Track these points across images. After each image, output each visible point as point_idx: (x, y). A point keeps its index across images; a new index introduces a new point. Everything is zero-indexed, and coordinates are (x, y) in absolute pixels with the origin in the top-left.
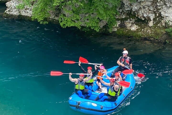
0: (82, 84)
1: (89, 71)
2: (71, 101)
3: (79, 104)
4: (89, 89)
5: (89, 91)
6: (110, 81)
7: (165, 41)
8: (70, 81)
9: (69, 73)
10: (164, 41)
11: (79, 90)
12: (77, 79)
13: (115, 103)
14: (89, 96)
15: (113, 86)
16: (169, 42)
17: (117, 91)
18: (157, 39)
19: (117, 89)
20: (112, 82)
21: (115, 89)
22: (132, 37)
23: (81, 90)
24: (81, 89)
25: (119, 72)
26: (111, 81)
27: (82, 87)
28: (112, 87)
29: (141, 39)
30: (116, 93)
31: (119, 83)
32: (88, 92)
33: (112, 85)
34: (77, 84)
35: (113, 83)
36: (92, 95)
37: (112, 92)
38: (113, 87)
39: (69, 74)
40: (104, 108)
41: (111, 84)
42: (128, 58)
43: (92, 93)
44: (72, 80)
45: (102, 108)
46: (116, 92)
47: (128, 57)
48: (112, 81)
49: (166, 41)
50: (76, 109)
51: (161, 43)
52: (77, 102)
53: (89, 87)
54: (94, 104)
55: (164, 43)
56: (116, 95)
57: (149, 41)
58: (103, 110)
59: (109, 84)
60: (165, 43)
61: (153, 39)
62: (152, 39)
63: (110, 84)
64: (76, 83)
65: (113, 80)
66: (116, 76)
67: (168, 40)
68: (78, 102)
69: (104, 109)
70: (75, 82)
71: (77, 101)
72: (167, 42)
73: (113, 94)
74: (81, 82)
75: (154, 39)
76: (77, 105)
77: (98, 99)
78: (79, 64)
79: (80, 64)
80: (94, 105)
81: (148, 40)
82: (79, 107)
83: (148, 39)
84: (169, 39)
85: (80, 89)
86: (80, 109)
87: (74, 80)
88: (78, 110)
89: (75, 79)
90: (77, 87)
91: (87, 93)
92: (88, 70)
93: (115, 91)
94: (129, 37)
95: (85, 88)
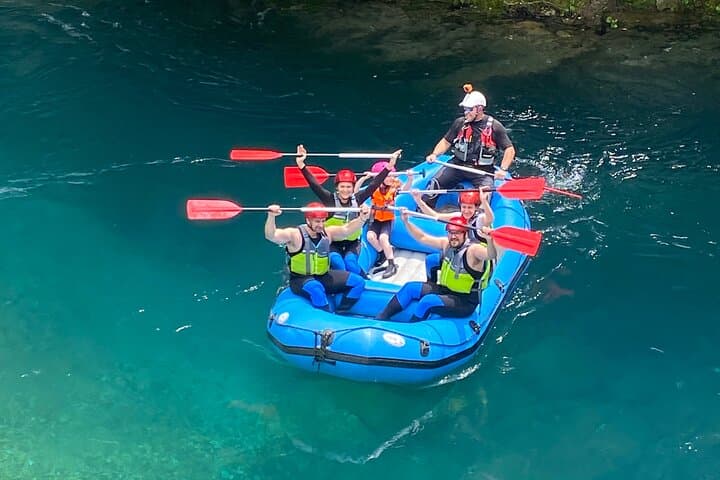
0: (320, 251)
1: (345, 189)
2: (289, 330)
3: (326, 341)
4: (347, 270)
5: (352, 278)
6: (447, 228)
7: (603, 20)
8: (268, 241)
9: (270, 207)
10: (599, 23)
11: (308, 275)
12: (297, 230)
13: (473, 324)
14: (354, 301)
15: (459, 247)
16: (617, 23)
17: (478, 268)
18: (569, 15)
19: (477, 261)
20: (457, 232)
21: (470, 263)
22: (465, 5)
23: (315, 276)
24: (316, 273)
25: (484, 191)
26: (453, 227)
27: (319, 265)
28: (456, 252)
29: (505, 12)
30: (475, 278)
31: (488, 238)
32: (348, 284)
33: (457, 243)
34: (300, 251)
35: (461, 237)
36: (364, 296)
37: (456, 277)
38: (461, 253)
39: (270, 210)
40: (436, 348)
41: (452, 240)
42: (489, 124)
43: (366, 287)
44: (277, 234)
45: (425, 352)
46: (477, 275)
47: (491, 119)
48: (458, 228)
49: (608, 21)
50: (313, 363)
51: (587, 28)
52: (316, 334)
53: (343, 257)
54: (391, 338)
55: (600, 29)
56: (475, 286)
57: (538, 21)
58: (430, 358)
59: (443, 241)
60: (603, 29)
61: (554, 12)
62: (547, 14)
63: (446, 239)
64: (294, 245)
65: (459, 222)
66: (463, 205)
67: (614, 14)
68: (322, 332)
69: (434, 356)
70: (289, 242)
71: (317, 331)
72: (610, 24)
73: (462, 284)
74: (315, 241)
75: (558, 11)
76: (319, 347)
77: (393, 311)
78: (298, 159)
79: (304, 158)
80: (394, 339)
81: (533, 18)
82: (327, 354)
83: (532, 11)
84: (618, 11)
85: (312, 273)
86: (334, 364)
87: (284, 237)
88: (326, 367)
89: (289, 231)
90: (298, 265)
91: (345, 289)
92: (340, 185)
93: (468, 270)
94: (453, 8)
95: (333, 266)
